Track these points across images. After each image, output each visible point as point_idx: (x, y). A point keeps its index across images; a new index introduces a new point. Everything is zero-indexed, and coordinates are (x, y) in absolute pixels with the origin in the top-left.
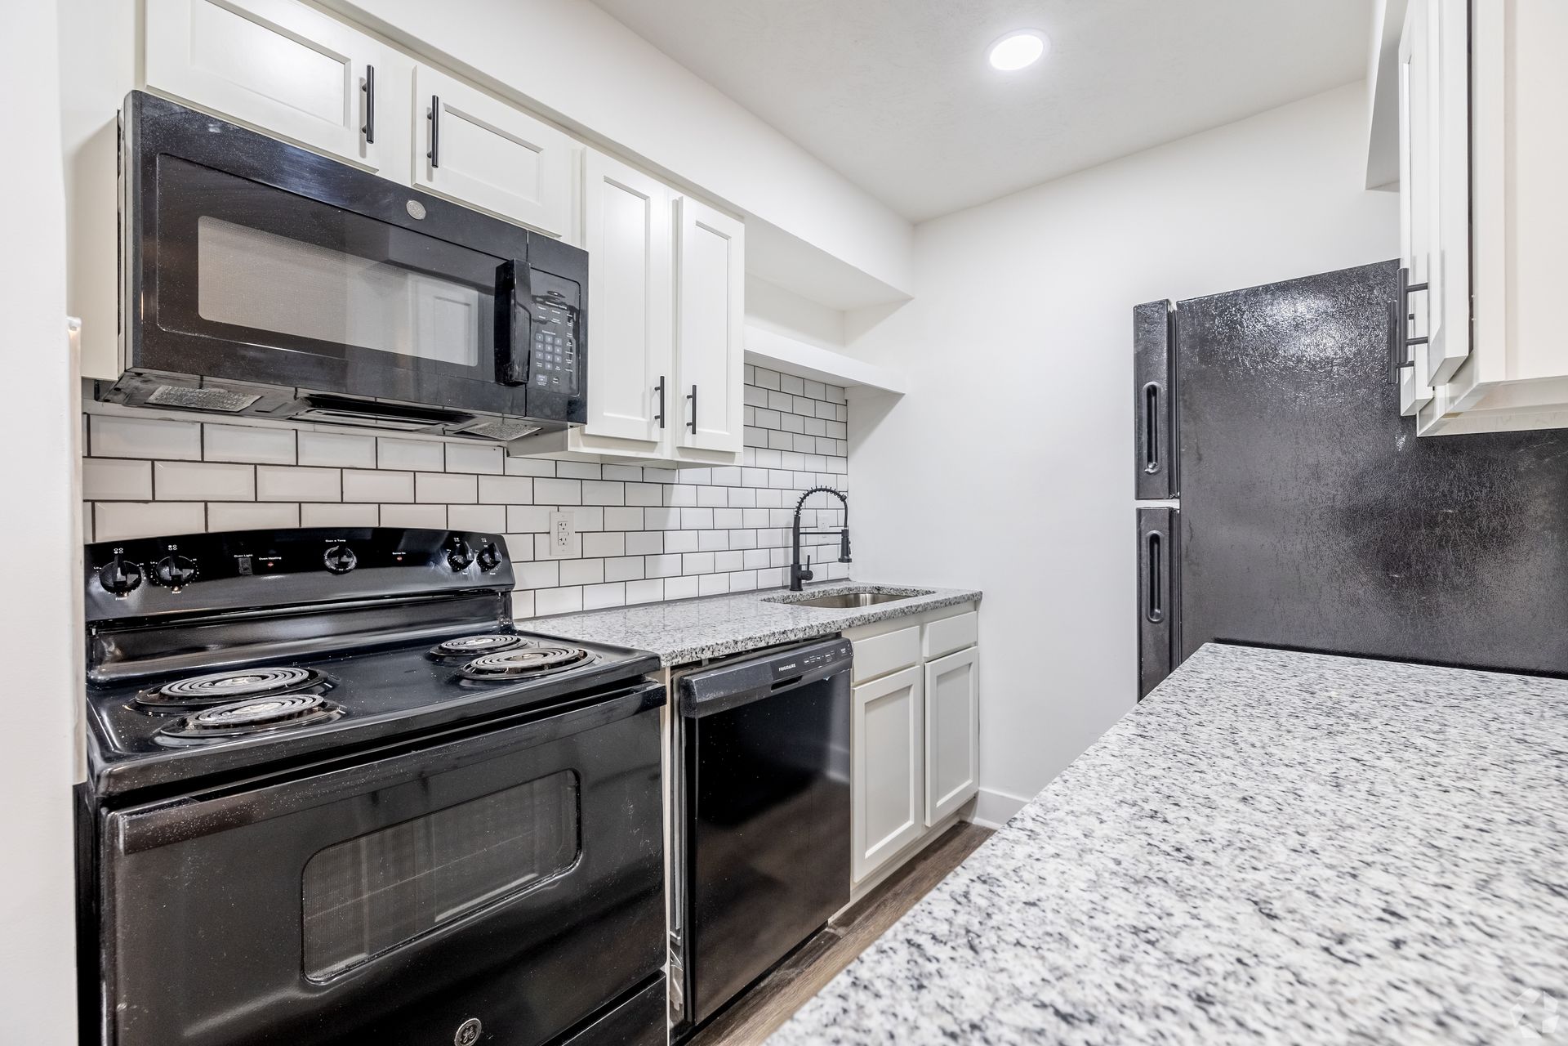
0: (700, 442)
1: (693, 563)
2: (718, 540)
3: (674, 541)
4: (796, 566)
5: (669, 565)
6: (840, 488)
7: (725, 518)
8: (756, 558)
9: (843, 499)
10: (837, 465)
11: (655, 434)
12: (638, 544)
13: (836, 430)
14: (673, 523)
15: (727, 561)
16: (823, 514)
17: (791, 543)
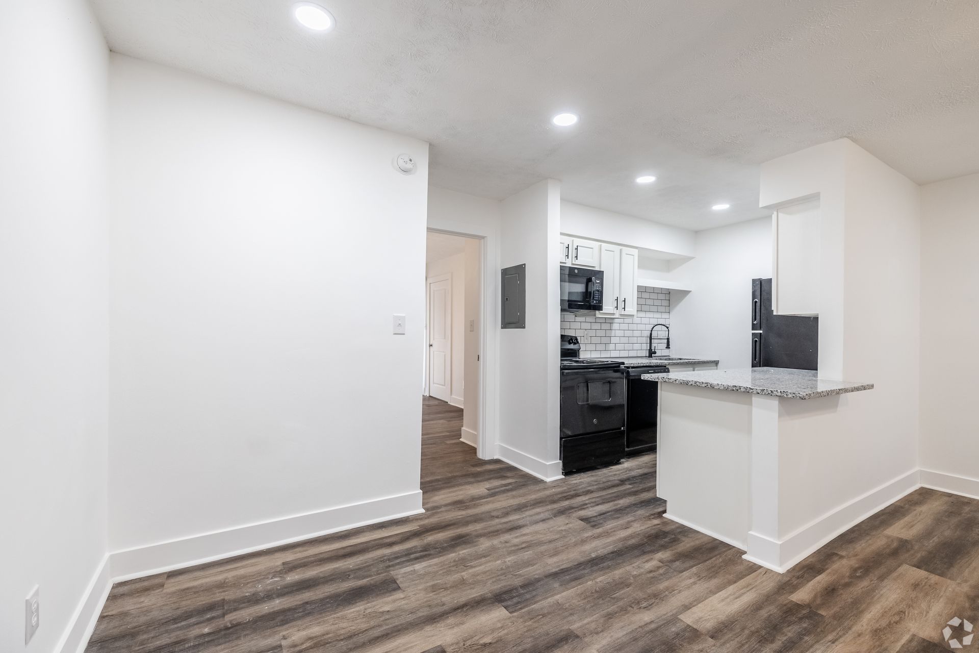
0: (626, 313)
1: (619, 347)
2: (625, 340)
3: (613, 340)
4: (650, 349)
5: (612, 347)
6: (666, 323)
7: (628, 333)
8: (637, 346)
9: (667, 328)
10: (665, 316)
11: (615, 311)
12: (604, 340)
13: (665, 303)
14: (613, 335)
15: (627, 347)
16: (660, 332)
17: (649, 342)
